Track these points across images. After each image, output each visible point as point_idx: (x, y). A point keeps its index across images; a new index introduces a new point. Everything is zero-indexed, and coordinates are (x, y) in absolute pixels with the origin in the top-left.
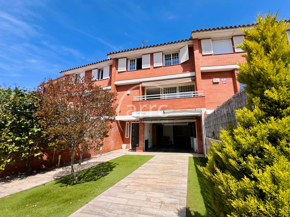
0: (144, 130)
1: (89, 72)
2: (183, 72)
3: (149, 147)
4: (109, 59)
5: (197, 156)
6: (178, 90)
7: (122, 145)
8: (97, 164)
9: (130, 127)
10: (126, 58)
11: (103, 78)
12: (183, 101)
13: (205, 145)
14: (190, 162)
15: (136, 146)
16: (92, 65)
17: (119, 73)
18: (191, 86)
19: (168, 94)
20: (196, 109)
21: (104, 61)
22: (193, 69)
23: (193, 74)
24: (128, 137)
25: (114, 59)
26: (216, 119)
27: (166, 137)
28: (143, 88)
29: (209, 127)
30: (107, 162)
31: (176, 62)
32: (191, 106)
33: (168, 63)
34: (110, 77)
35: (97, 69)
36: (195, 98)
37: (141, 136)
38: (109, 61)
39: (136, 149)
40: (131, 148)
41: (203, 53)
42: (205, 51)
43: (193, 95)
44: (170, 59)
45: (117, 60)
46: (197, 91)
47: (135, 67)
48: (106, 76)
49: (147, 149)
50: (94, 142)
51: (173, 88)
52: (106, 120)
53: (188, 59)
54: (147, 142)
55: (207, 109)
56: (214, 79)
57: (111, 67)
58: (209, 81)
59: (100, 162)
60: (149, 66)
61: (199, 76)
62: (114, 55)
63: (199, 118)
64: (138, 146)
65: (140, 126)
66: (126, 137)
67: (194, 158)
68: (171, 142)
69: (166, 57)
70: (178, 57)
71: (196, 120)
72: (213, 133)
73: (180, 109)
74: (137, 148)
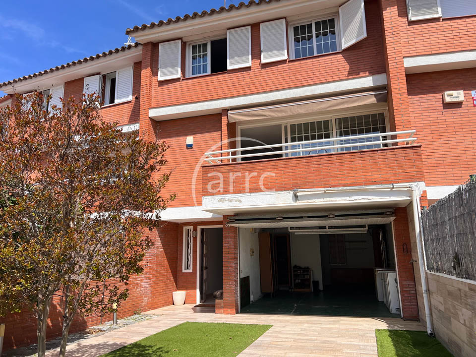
0: (236, 247)
1: (74, 86)
2: (349, 75)
3: (252, 298)
4: (133, 44)
5: (399, 326)
6: (334, 129)
7: (174, 293)
8: (107, 351)
9: (195, 239)
10: (180, 41)
11: (117, 101)
12: (356, 162)
13: (425, 295)
14: (382, 346)
15: (215, 297)
16: (84, 65)
17: (162, 83)
18: (374, 116)
19: (304, 142)
20: (395, 185)
21: (117, 51)
22: (380, 65)
23: (381, 79)
24: (191, 271)
25: (145, 45)
27: (300, 268)
28: (232, 127)
29: (437, 239)
30: (136, 345)
31: (326, 45)
32: (377, 176)
33: (304, 50)
34: (137, 98)
35: (99, 74)
36: (390, 153)
37: (228, 265)
38: (133, 50)
39: (214, 306)
40: (198, 302)
41: (410, 15)
42: (418, 9)
43: (382, 142)
44: (310, 38)
45: (153, 47)
46: (393, 129)
47: (205, 66)
48: (125, 95)
49: (246, 307)
51: (319, 123)
53: (365, 35)
54: (245, 282)
55: (427, 185)
56: (446, 93)
57: (138, 66)
58: (432, 100)
59: (115, 344)
60: (248, 61)
61: (399, 86)
62: (147, 32)
63: (402, 212)
64: (221, 297)
65: (227, 237)
66: (184, 271)
67: (393, 333)
68: (316, 283)
69: (296, 33)
70: (333, 33)
72: (456, 257)
73: (344, 186)
74: (217, 301)
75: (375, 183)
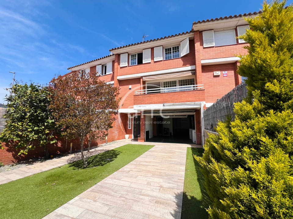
0: (144, 122)
1: (93, 68)
2: (183, 66)
3: (150, 137)
4: (112, 54)
5: (195, 147)
6: (178, 84)
7: (125, 135)
8: (103, 152)
10: (127, 54)
11: (107, 74)
12: (183, 95)
13: (203, 137)
14: (188, 152)
15: (138, 137)
16: (96, 62)
17: (121, 68)
18: (191, 79)
19: (168, 88)
20: (196, 102)
21: (107, 57)
22: (193, 63)
23: (193, 67)
24: (131, 129)
25: (116, 55)
26: (215, 112)
28: (144, 83)
29: (207, 120)
30: (112, 150)
31: (176, 55)
32: (190, 99)
33: (168, 57)
34: (113, 73)
35: (101, 64)
36: (194, 92)
37: (142, 128)
38: (112, 56)
39: (137, 139)
40: (133, 138)
41: (204, 45)
42: (207, 43)
43: (192, 88)
44: (171, 53)
45: (118, 55)
46: (197, 84)
47: (136, 62)
48: (109, 72)
49: (148, 140)
50: (100, 132)
51: (173, 81)
52: (110, 113)
53: (189, 52)
54: (147, 133)
55: (206, 102)
56: (214, 72)
57: (113, 62)
58: (210, 75)
59: (106, 150)
60: (150, 61)
61: (199, 69)
62: (116, 50)
63: (198, 111)
64: (140, 137)
66: (128, 129)
67: (192, 149)
68: (171, 133)
69: (166, 51)
70: (178, 51)
71: (195, 113)
72: (212, 125)
73: (179, 102)
74: (138, 138)
75: (189, 101)
